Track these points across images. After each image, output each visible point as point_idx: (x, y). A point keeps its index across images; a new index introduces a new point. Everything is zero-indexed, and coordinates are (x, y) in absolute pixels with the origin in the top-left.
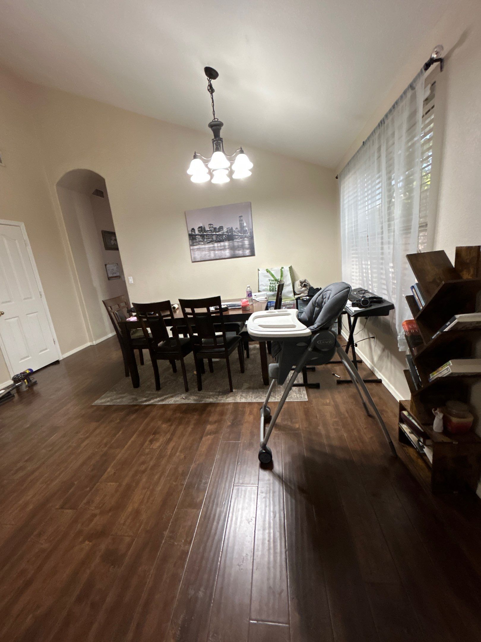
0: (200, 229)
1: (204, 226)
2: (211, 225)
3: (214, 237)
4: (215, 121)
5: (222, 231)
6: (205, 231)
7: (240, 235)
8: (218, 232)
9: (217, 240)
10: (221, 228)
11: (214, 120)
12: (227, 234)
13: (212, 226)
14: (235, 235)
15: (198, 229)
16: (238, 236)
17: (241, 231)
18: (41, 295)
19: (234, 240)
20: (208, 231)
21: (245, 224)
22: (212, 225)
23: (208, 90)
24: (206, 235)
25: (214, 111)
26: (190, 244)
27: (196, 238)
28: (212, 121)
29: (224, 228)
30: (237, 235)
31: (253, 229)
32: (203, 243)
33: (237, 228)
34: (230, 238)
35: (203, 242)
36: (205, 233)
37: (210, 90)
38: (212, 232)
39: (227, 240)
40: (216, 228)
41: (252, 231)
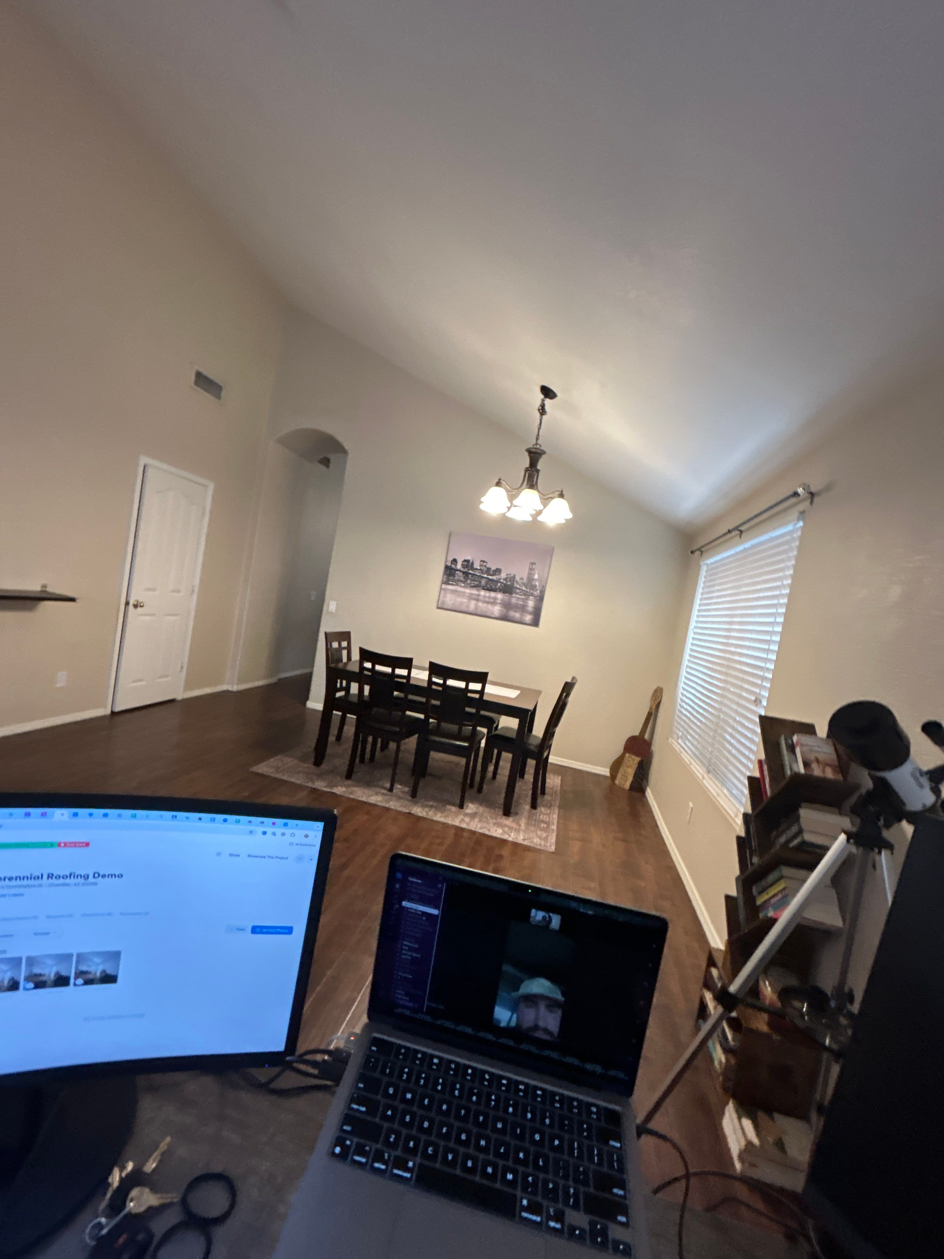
0: (466, 563)
1: (473, 561)
2: (484, 562)
3: (483, 582)
4: (536, 449)
5: (498, 575)
6: (472, 568)
7: (525, 591)
8: (491, 575)
9: (485, 586)
10: (498, 571)
11: (535, 446)
12: (504, 582)
13: (485, 564)
14: (516, 588)
15: (463, 562)
16: (521, 591)
17: (527, 584)
18: (193, 591)
20: (477, 569)
21: (536, 577)
22: (486, 562)
23: (539, 410)
24: (473, 575)
25: (538, 434)
26: (443, 580)
27: (455, 575)
28: (531, 446)
29: (502, 571)
30: (519, 589)
31: (546, 587)
32: (463, 585)
33: (522, 579)
34: (508, 589)
35: (464, 583)
37: (541, 411)
38: (482, 573)
39: (502, 591)
40: (491, 569)
41: (544, 590)
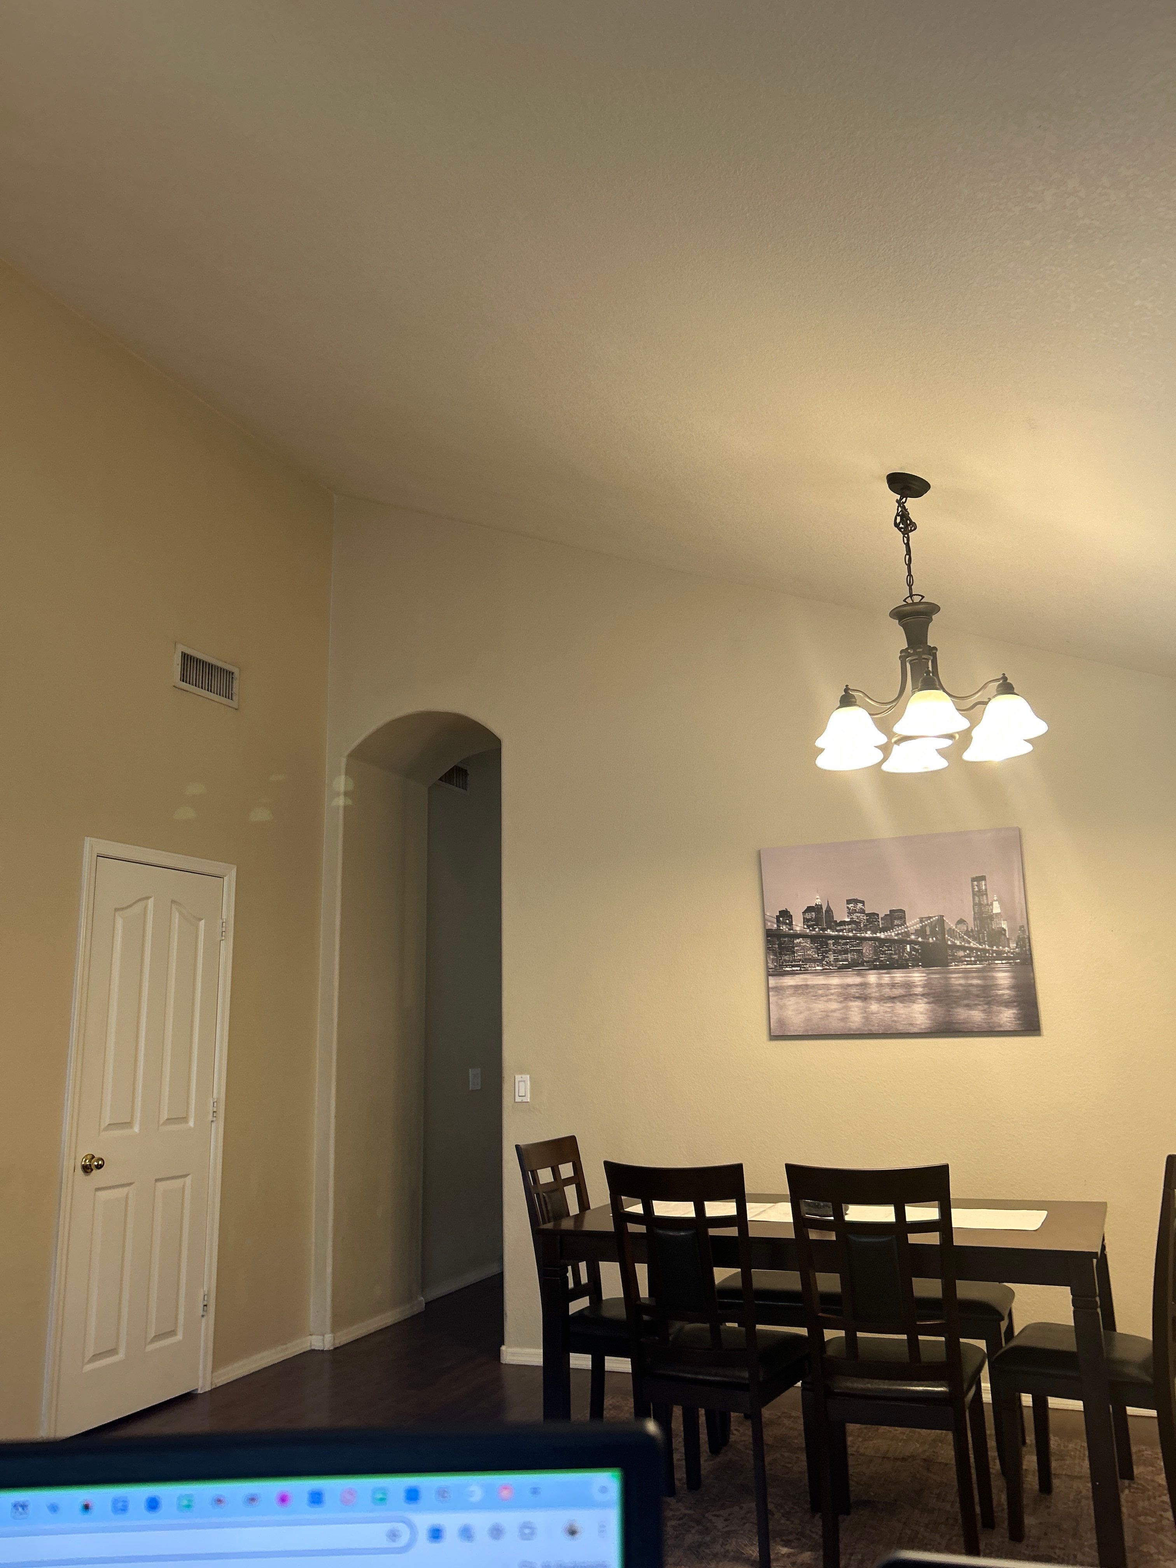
0: (813, 915)
1: (829, 906)
2: (856, 901)
3: (867, 950)
4: (914, 604)
5: (898, 926)
6: (832, 923)
7: (977, 949)
8: (883, 930)
9: (875, 960)
10: (896, 916)
11: (909, 601)
12: (920, 939)
13: (860, 905)
14: (954, 946)
15: (804, 913)
16: (967, 952)
17: (979, 932)
19: (947, 965)
20: (843, 923)
21: (996, 909)
22: (863, 902)
23: (897, 526)
24: (836, 938)
26: (768, 968)
27: (794, 948)
28: (902, 603)
29: (908, 916)
30: (964, 948)
31: (1029, 929)
32: (819, 968)
33: (961, 922)
34: (932, 955)
35: (822, 966)
36: (829, 932)
37: (901, 526)
38: (860, 930)
39: (920, 964)
40: (878, 915)
41: (1026, 936)
